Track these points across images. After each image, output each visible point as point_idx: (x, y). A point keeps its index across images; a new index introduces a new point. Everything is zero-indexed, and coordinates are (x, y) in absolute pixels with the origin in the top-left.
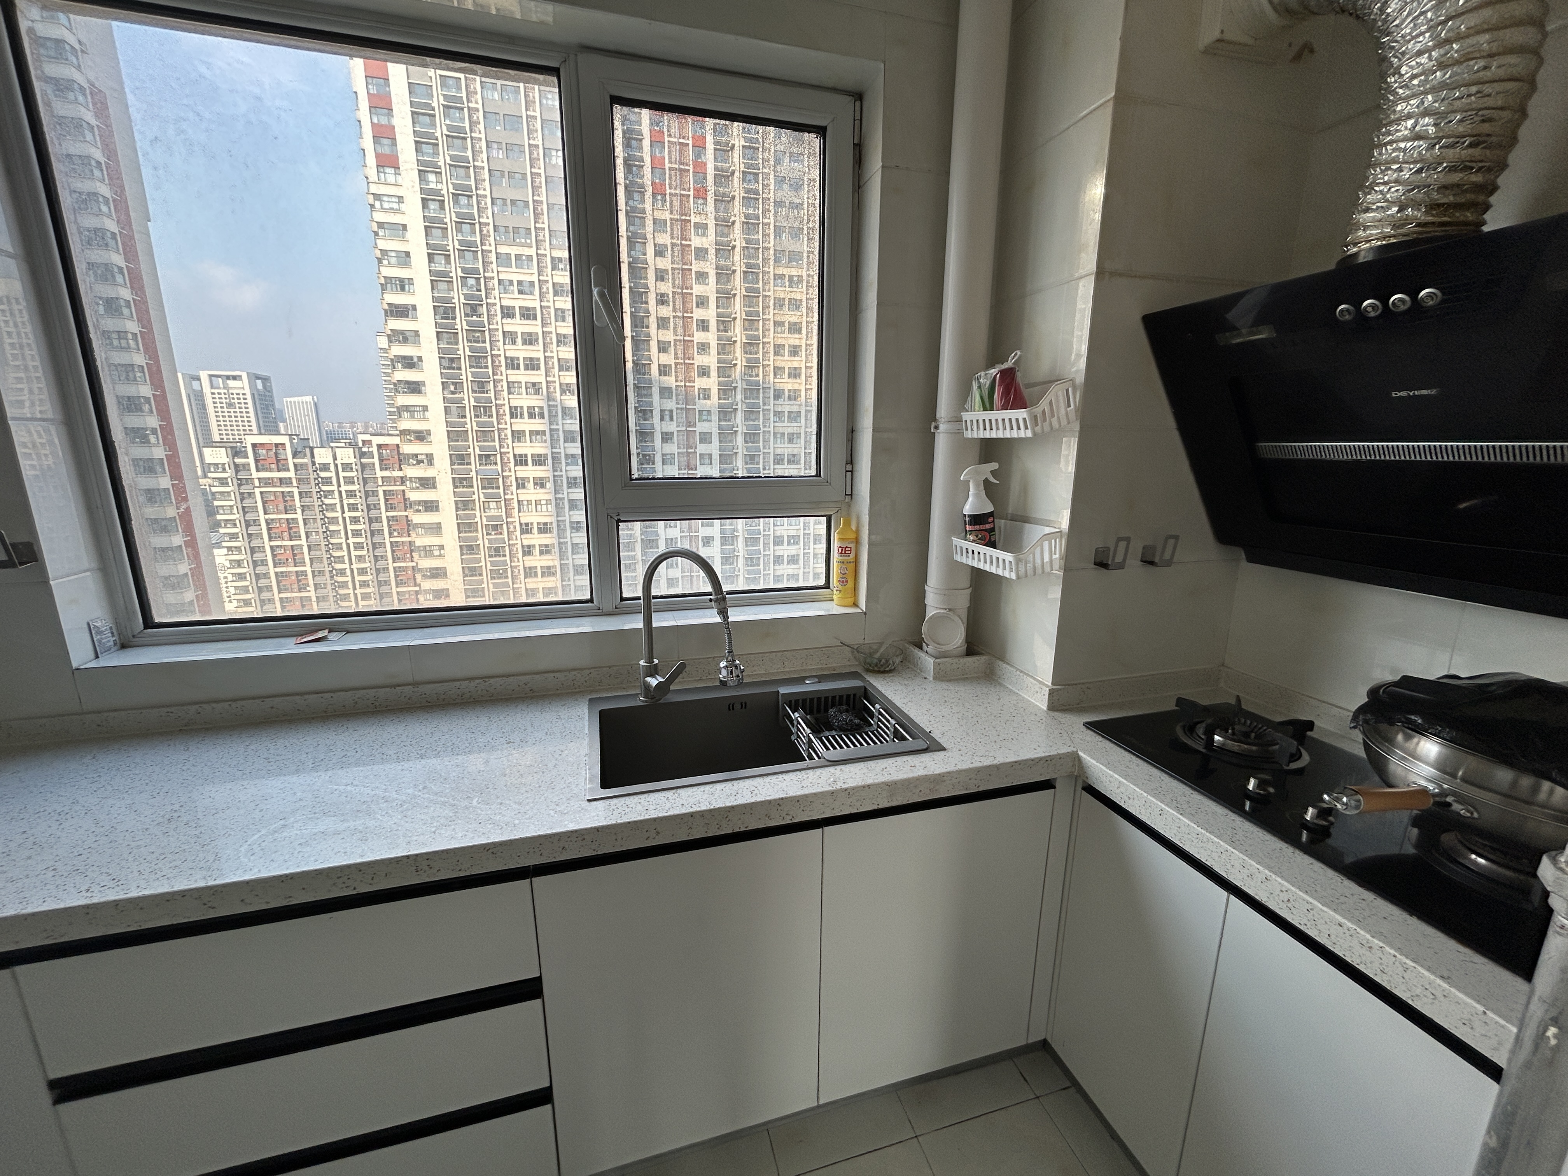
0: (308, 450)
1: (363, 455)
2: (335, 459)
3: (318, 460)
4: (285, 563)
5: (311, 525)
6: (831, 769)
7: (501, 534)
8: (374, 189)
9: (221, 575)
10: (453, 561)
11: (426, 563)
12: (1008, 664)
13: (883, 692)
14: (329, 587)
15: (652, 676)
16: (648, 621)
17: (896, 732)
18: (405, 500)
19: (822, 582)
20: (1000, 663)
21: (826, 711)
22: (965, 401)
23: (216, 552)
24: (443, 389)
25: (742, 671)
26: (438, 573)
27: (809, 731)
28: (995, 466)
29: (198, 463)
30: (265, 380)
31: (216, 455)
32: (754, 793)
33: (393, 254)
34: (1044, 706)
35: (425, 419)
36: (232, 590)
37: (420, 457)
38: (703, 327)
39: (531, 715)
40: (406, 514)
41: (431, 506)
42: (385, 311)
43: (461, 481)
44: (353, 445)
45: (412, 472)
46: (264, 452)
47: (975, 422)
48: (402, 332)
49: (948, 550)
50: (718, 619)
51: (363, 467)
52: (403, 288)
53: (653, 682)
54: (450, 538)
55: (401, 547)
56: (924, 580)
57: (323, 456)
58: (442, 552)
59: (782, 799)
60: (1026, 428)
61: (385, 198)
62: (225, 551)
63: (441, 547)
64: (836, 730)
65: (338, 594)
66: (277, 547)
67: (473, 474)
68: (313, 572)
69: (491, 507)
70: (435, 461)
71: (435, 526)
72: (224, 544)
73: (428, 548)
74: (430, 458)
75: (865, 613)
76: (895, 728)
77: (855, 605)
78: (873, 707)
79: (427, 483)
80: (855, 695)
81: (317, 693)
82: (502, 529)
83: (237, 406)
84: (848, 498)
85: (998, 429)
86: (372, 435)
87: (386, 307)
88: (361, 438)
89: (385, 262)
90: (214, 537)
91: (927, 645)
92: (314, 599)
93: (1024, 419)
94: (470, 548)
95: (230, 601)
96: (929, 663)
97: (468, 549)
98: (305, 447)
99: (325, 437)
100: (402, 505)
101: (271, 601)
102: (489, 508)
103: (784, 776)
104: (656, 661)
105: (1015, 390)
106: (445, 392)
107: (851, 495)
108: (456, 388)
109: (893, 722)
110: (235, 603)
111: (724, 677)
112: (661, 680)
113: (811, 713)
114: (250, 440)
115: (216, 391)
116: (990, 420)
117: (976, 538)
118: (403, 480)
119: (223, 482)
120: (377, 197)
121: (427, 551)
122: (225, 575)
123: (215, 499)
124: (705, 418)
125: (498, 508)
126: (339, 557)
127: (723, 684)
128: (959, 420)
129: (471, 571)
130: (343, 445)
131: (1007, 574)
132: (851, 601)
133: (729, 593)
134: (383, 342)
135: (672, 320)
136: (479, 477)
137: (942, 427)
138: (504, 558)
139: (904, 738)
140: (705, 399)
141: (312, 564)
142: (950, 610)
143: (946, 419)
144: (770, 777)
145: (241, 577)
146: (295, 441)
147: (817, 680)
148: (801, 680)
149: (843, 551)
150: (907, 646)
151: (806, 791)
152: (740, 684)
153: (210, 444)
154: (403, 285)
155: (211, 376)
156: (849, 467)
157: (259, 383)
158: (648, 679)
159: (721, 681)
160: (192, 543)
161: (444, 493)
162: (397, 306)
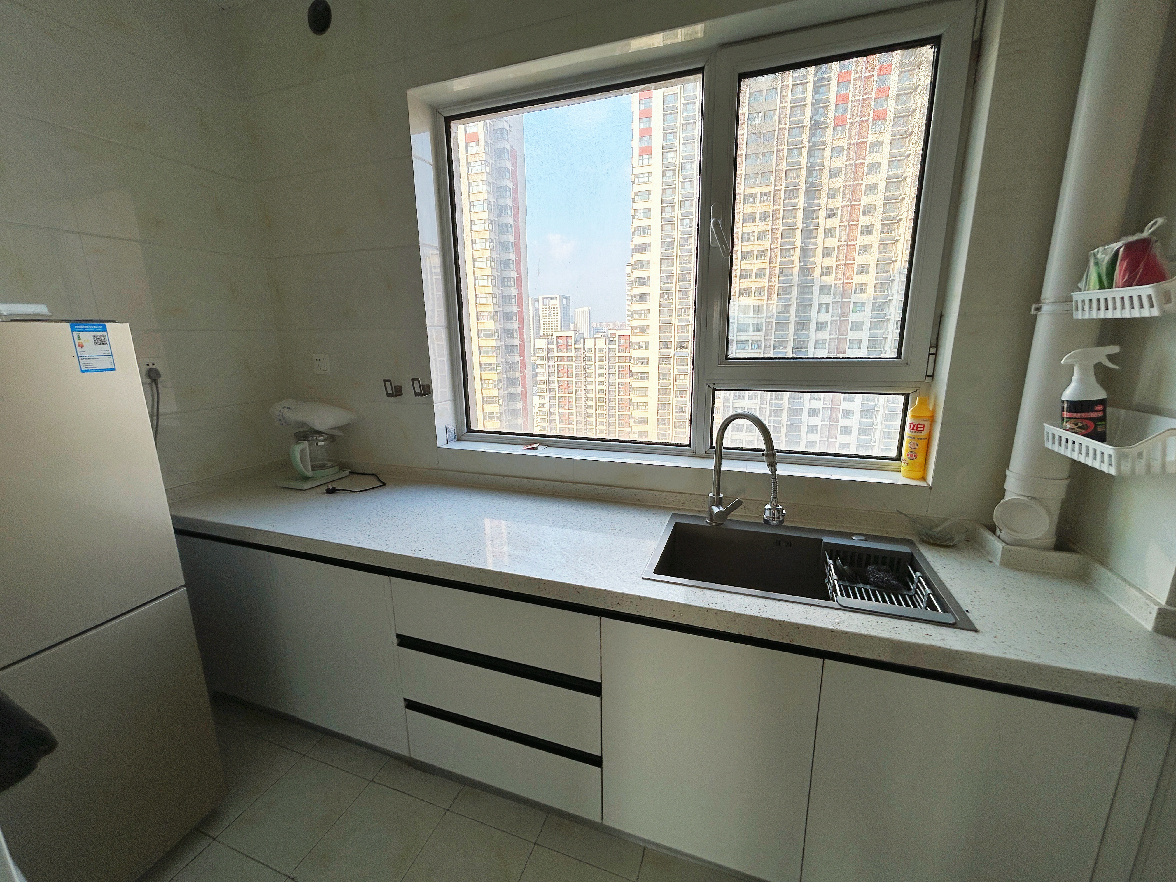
0: (582, 340)
1: (610, 342)
2: (595, 345)
3: (586, 346)
4: (563, 392)
5: (579, 385)
6: (841, 613)
7: (685, 397)
8: (636, 171)
9: (535, 411)
10: (652, 414)
11: (636, 414)
12: (1110, 569)
13: (931, 563)
14: (584, 423)
15: (717, 506)
16: (719, 464)
17: (929, 601)
18: (630, 371)
19: (894, 454)
20: (1099, 567)
21: (866, 566)
22: (1080, 279)
23: (534, 398)
24: (661, 297)
25: (784, 515)
26: (643, 421)
27: (835, 577)
28: (1115, 349)
29: (532, 347)
30: (567, 299)
31: (541, 343)
32: (762, 610)
33: (642, 211)
34: (1149, 626)
35: (647, 318)
36: (538, 420)
37: (641, 344)
38: (867, 231)
39: (632, 516)
40: (628, 380)
41: (643, 376)
42: (633, 249)
43: (663, 360)
44: (604, 336)
45: (635, 354)
46: (562, 341)
47: (1087, 303)
48: (641, 262)
49: (1039, 436)
50: (767, 471)
51: (609, 350)
52: (644, 233)
53: (716, 510)
54: (653, 398)
55: (624, 402)
56: (1005, 462)
57: (589, 343)
58: (647, 407)
59: (784, 622)
60: (1152, 306)
61: (641, 176)
62: (538, 398)
63: (647, 404)
64: (870, 584)
65: (587, 428)
66: (561, 397)
67: (672, 355)
68: (576, 413)
69: (681, 378)
70: (650, 347)
71: (645, 389)
72: (538, 394)
73: (639, 404)
74: (647, 343)
75: (931, 488)
76: (929, 598)
77: (924, 479)
78: (915, 573)
79: (644, 361)
80: (899, 560)
81: (527, 478)
82: (686, 394)
83: (553, 315)
84: (928, 379)
85: (1115, 308)
86: (616, 330)
87: (633, 247)
88: (610, 331)
89: (636, 217)
90: (535, 389)
91: (1000, 530)
92: (575, 430)
93: (1150, 297)
94: (664, 405)
95: (537, 426)
96: (997, 546)
97: (662, 405)
98: (581, 338)
99: (592, 332)
100: (628, 375)
101: (555, 428)
102: (679, 379)
103: (794, 605)
104: (721, 495)
105: (1147, 264)
106: (661, 300)
107: (933, 376)
108: (668, 297)
109: (929, 591)
110: (539, 428)
111: (767, 517)
112: (722, 509)
113: (851, 565)
114: (556, 334)
115: (545, 307)
116: (1106, 299)
117: (1074, 427)
118: (630, 359)
119: (542, 358)
120: (637, 176)
121: (638, 406)
122: (537, 411)
123: (537, 368)
124: (858, 309)
125: (685, 379)
126: (590, 405)
127: (766, 522)
128: (1069, 300)
129: (662, 421)
130: (600, 336)
131: (1105, 468)
132: (919, 474)
133: (778, 451)
134: (629, 269)
135: (838, 230)
136: (675, 357)
137: (1045, 308)
138: (685, 414)
139: (934, 609)
140: (861, 293)
141: (576, 408)
142: (1033, 498)
143: (1052, 300)
144: (781, 603)
145: (543, 413)
146: (577, 335)
147: (864, 538)
148: (849, 535)
149: (915, 428)
150: (978, 526)
151: (807, 622)
152: (781, 524)
153: (539, 337)
154: (644, 231)
155: (543, 298)
156: (933, 350)
157: (564, 300)
158: (713, 507)
159: (764, 519)
160: (524, 394)
161: (652, 369)
162: (639, 245)
